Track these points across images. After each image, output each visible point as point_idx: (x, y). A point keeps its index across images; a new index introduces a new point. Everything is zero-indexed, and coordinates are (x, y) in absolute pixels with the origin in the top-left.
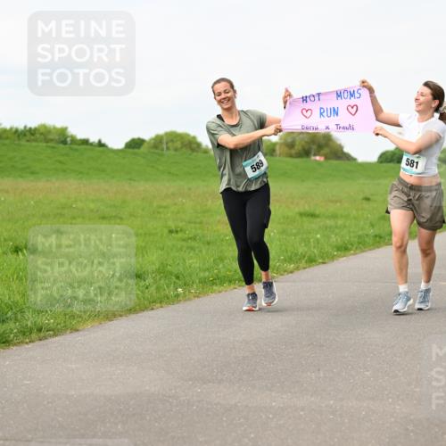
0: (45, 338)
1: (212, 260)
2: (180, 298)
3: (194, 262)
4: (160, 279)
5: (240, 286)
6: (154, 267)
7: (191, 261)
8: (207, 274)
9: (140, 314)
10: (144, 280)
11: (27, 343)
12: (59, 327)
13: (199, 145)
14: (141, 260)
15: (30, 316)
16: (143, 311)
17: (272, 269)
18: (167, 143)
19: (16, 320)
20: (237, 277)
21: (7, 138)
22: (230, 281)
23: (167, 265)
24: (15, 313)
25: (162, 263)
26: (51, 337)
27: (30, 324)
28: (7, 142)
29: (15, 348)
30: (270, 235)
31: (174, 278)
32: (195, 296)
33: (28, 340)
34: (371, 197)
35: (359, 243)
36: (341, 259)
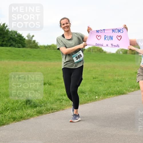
0: (54, 112)
1: (107, 87)
2: (97, 100)
3: (101, 88)
4: (90, 93)
5: (116, 96)
6: (88, 90)
7: (100, 88)
8: (105, 92)
9: (84, 105)
10: (85, 94)
11: (48, 114)
12: (58, 108)
13: (103, 50)
14: (84, 87)
15: (49, 105)
16: (85, 104)
17: (127, 90)
18: (92, 50)
19: (45, 106)
20: (115, 93)
21: (42, 48)
22: (113, 94)
23: (92, 89)
24: (44, 104)
25: (91, 88)
26: (56, 111)
27: (49, 107)
28: (42, 50)
29: (44, 115)
30: (126, 79)
31: (95, 93)
32: (102, 99)
33: (48, 113)
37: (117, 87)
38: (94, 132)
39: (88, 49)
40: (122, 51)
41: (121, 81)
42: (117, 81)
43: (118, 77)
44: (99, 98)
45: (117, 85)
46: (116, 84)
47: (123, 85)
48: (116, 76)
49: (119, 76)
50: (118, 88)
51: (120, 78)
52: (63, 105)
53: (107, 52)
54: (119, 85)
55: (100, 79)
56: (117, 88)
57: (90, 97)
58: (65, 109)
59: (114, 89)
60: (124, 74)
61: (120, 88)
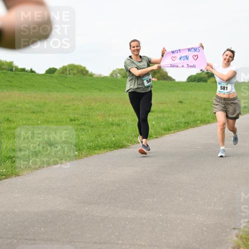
1: (94, 136)
3: (84, 137)
5: (110, 150)
7: (82, 137)
12: (8, 173)
13: (87, 72)
17: (128, 141)
18: (69, 71)
20: (108, 145)
22: (104, 148)
26: (4, 179)
30: (127, 122)
32: (85, 156)
34: (183, 101)
35: (177, 126)
36: (167, 136)
37: (111, 134)
38: (71, 214)
39: (61, 68)
40: (120, 73)
41: (119, 125)
42: (112, 124)
43: (114, 119)
44: (81, 154)
46: (110, 130)
47: (122, 132)
48: (109, 116)
49: (115, 116)
50: (114, 137)
51: (116, 120)
53: (94, 74)
54: (115, 132)
55: (83, 122)
56: (112, 136)
58: (20, 174)
59: (107, 138)
60: (124, 112)
61: (118, 137)
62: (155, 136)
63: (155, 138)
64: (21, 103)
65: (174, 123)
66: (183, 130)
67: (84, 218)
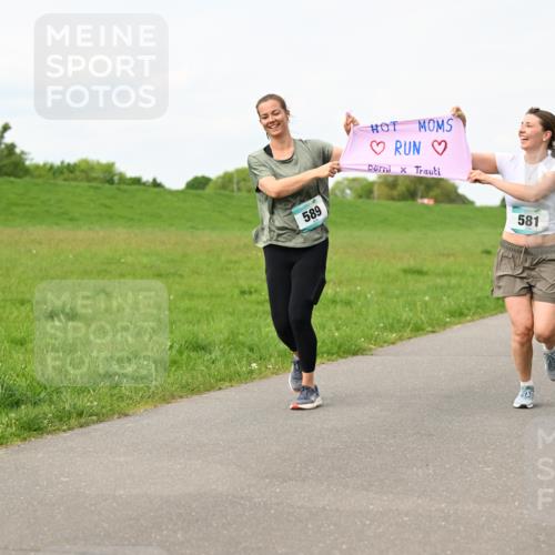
0: (87, 424)
2: (254, 376)
3: (271, 331)
4: (229, 352)
6: (222, 337)
7: (268, 330)
9: (204, 396)
10: (210, 354)
11: (64, 431)
12: (104, 411)
14: (205, 327)
15: (68, 397)
16: (208, 391)
17: (369, 338)
18: (238, 183)
19: (51, 402)
20: (325, 349)
21: (40, 176)
23: (238, 334)
24: (50, 394)
25: (232, 332)
26: (94, 422)
27: (67, 407)
28: (40, 181)
29: (49, 437)
30: (366, 297)
31: (246, 351)
32: (273, 373)
33: (65, 427)
34: (493, 250)
35: (478, 307)
36: (456, 327)
39: (219, 178)
40: (351, 189)
41: (348, 303)
42: (334, 302)
43: (338, 289)
44: (263, 369)
45: (332, 317)
46: (328, 315)
47: (355, 320)
49: (340, 283)
50: (337, 329)
51: (343, 292)
52: (121, 398)
54: (340, 318)
56: (333, 328)
57: (227, 364)
58: (131, 413)
59: (322, 333)
60: (359, 275)
61: (346, 330)
62: (430, 329)
63: (429, 332)
64: (131, 255)
65: (472, 300)
66: (492, 315)
67: (272, 511)
